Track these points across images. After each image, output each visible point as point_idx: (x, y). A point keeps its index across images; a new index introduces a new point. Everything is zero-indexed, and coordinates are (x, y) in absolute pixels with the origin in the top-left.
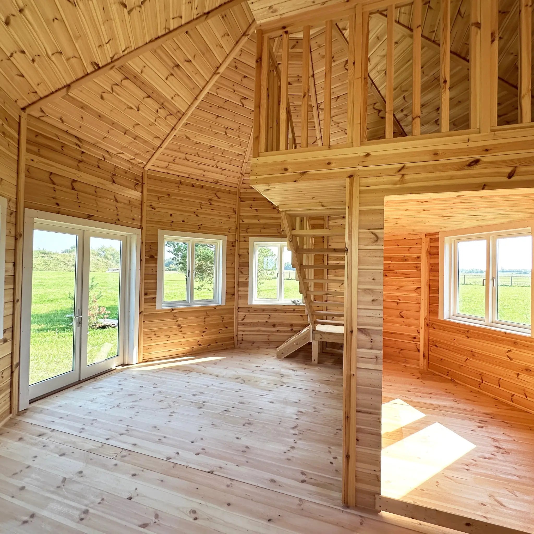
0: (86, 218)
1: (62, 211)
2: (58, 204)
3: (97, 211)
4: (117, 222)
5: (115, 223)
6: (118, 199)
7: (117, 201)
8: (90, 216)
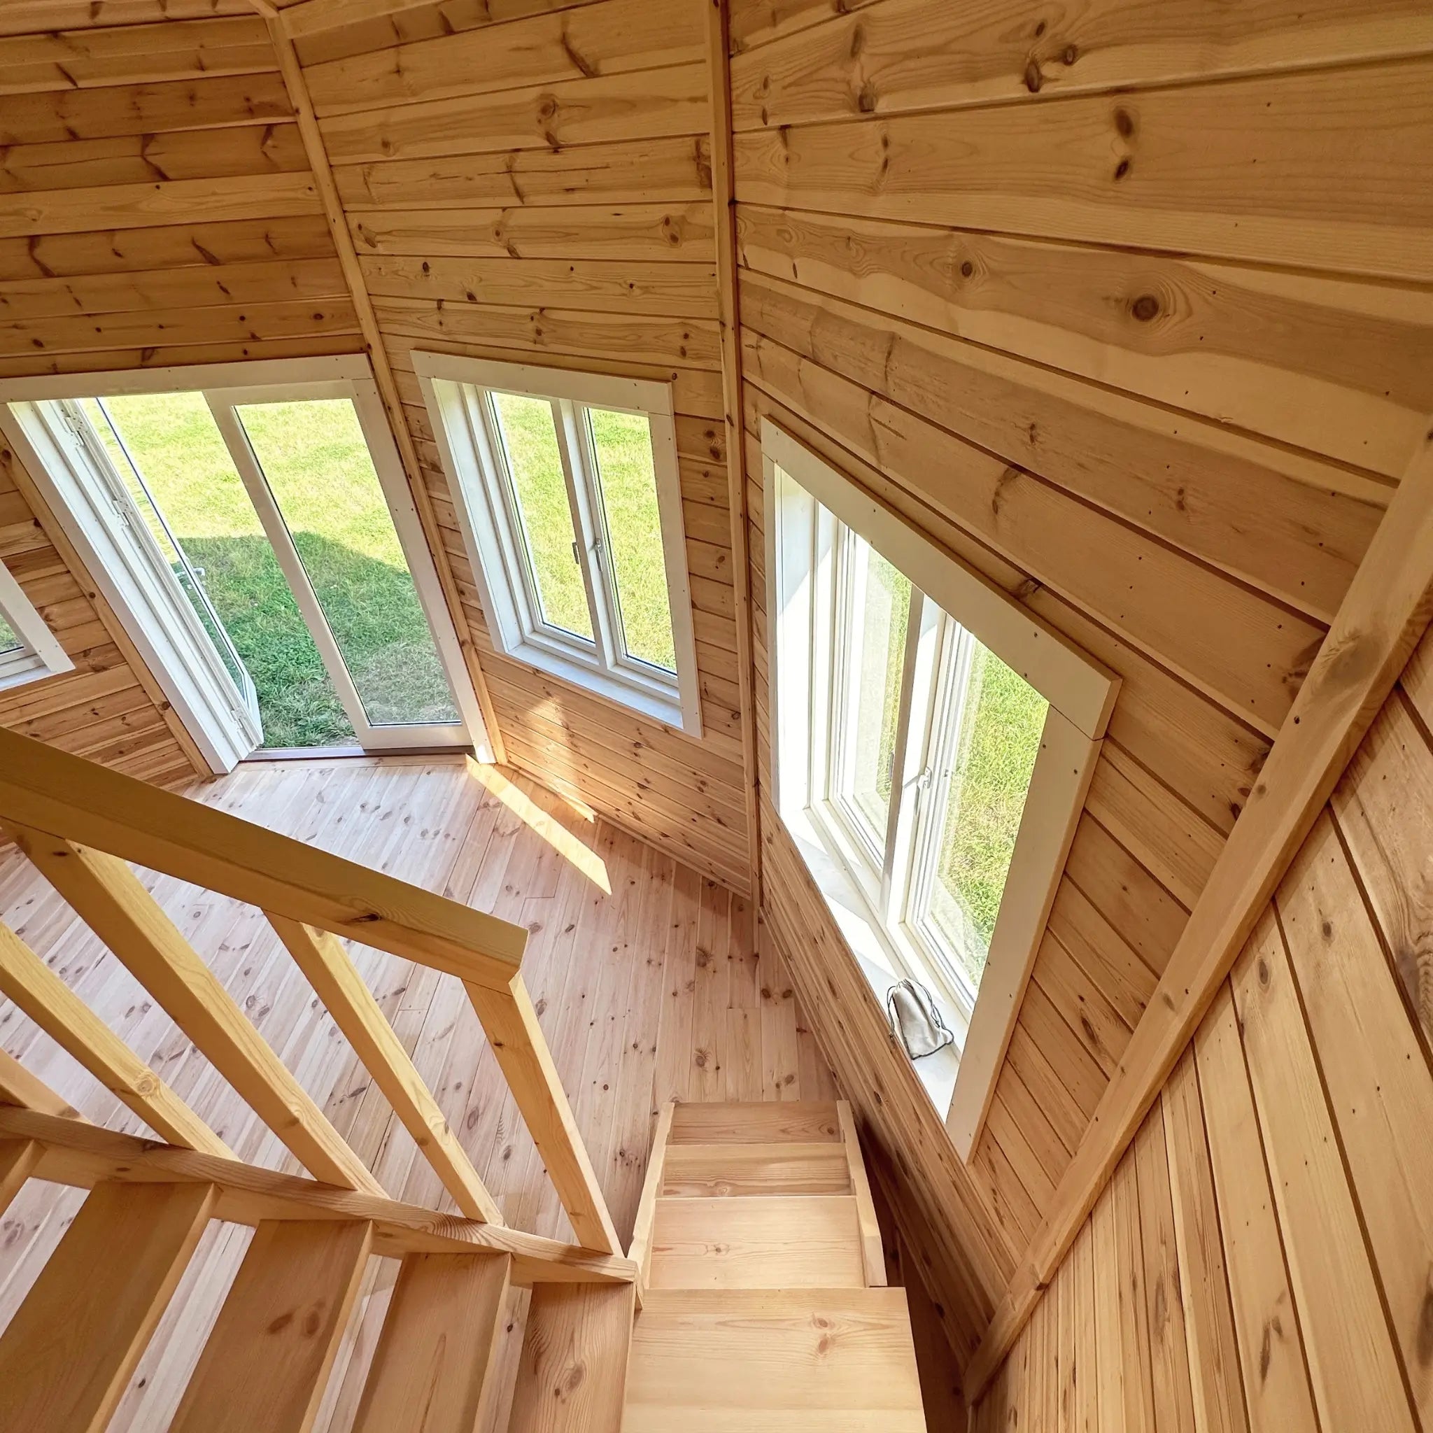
0: (138, 362)
1: (61, 361)
2: (38, 343)
3: (161, 327)
4: (253, 347)
5: (246, 357)
6: (214, 249)
7: (212, 260)
8: (148, 353)
